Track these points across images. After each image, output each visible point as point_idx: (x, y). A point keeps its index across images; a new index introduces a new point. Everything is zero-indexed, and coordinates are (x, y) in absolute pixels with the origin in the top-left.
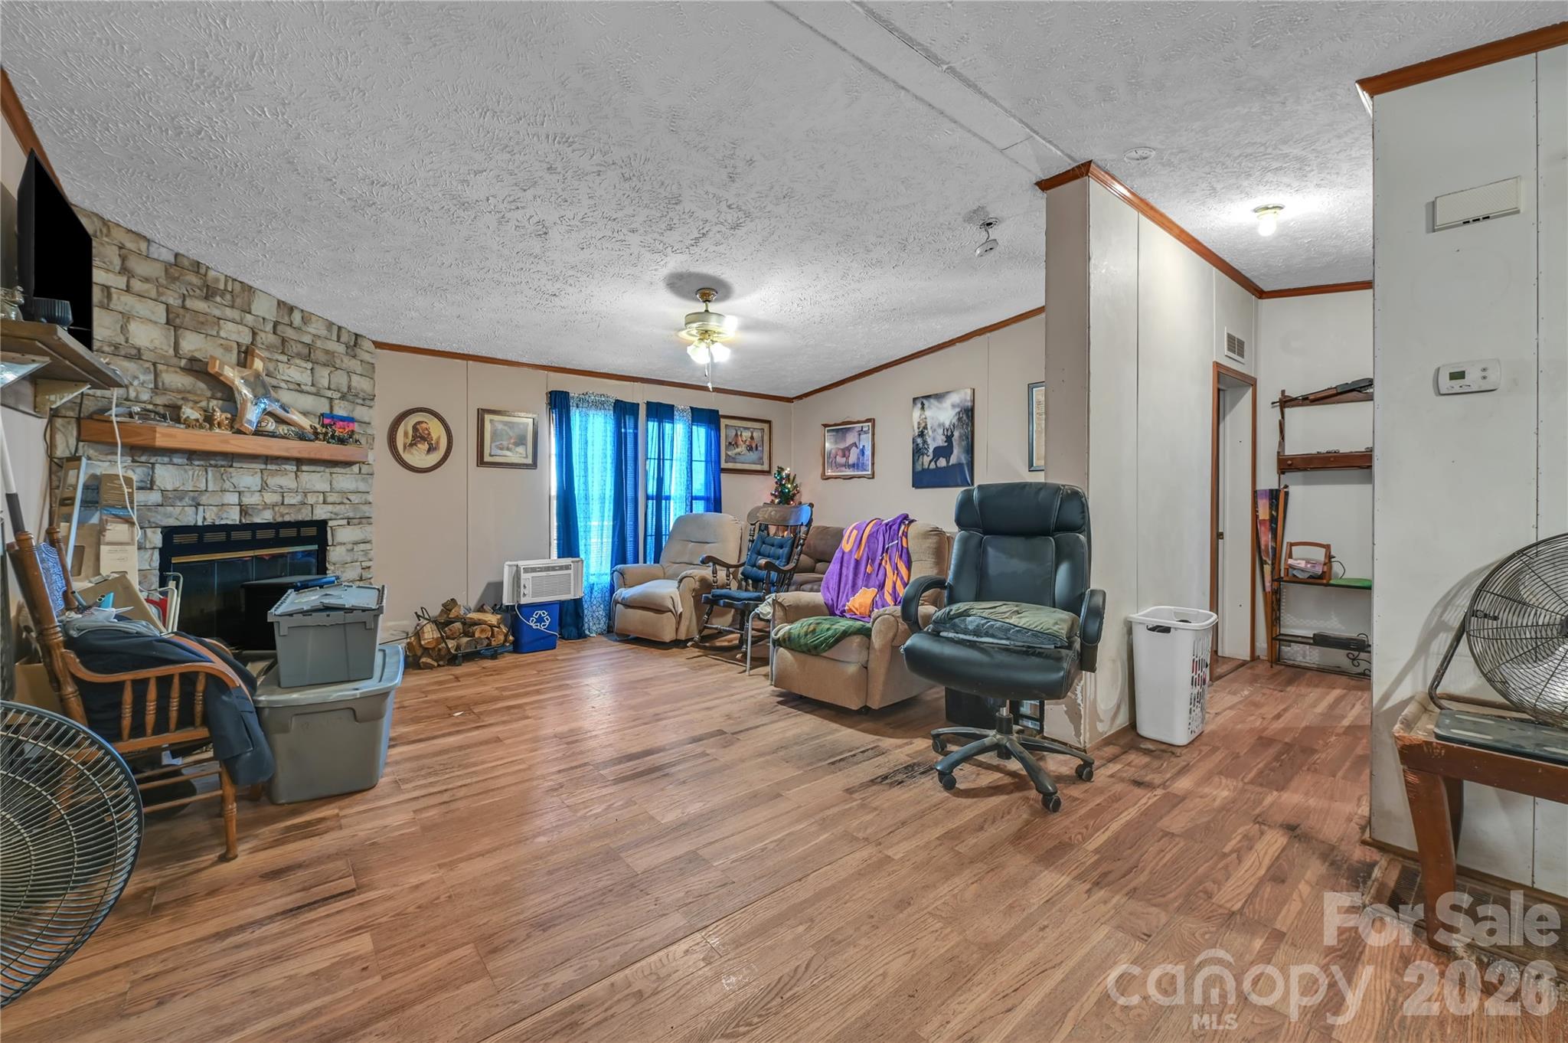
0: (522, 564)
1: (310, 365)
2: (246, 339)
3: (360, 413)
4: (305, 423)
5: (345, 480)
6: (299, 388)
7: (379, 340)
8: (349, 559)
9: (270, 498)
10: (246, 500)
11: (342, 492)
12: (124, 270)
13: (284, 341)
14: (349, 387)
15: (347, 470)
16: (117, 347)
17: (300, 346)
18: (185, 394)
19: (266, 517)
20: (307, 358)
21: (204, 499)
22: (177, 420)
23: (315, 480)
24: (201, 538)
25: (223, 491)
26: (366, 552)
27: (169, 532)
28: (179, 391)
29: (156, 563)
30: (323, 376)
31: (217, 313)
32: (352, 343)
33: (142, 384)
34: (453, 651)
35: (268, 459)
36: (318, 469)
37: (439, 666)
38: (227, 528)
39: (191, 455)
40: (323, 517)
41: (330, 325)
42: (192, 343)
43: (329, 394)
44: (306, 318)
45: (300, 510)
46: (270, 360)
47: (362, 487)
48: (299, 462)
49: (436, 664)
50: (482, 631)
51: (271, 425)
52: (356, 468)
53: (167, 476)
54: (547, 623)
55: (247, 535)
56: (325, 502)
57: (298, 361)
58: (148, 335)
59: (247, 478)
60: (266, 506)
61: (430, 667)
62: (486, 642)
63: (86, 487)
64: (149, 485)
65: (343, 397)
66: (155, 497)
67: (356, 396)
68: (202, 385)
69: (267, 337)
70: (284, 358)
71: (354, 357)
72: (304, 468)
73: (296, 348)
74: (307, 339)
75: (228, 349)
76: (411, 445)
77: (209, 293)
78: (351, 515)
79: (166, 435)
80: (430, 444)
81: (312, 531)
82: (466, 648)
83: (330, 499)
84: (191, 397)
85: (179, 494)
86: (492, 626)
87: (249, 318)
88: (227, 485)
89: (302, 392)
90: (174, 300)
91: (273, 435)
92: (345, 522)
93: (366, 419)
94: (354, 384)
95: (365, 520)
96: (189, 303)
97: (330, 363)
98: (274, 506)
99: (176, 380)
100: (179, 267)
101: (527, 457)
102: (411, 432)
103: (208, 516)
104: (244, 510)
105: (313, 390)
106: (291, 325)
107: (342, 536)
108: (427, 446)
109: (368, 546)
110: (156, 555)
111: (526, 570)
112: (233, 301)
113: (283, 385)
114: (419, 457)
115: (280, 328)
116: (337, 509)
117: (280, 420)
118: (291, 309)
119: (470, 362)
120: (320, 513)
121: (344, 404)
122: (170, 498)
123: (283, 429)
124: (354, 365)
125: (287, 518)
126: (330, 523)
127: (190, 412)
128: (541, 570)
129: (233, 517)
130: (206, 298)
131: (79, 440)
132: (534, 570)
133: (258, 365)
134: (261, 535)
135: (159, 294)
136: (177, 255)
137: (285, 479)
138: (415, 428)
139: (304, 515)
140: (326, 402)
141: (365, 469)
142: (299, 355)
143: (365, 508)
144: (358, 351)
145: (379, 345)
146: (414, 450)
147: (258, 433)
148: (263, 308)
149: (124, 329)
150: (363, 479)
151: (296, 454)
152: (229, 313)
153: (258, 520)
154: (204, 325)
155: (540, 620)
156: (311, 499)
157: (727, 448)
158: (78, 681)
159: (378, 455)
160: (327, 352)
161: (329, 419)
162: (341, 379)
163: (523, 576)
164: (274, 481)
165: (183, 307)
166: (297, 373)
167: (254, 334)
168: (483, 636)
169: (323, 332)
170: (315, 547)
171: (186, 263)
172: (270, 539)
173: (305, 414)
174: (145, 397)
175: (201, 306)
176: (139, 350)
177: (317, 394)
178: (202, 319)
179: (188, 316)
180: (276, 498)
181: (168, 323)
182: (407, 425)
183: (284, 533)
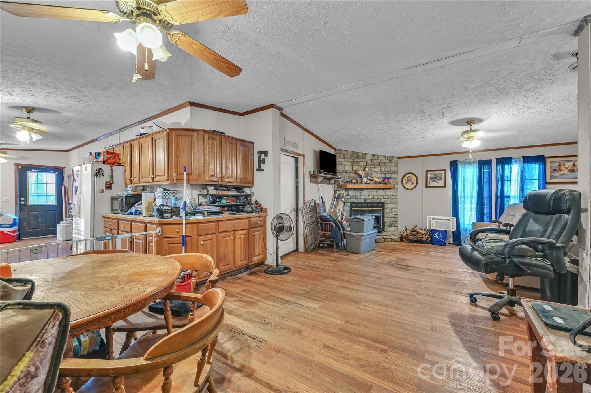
0: (432, 217)
1: (380, 167)
2: (365, 164)
3: (394, 176)
4: (378, 180)
5: (389, 193)
6: (377, 173)
7: (399, 157)
8: (390, 212)
9: (371, 197)
10: (366, 197)
11: (388, 196)
12: (344, 158)
13: (373, 163)
14: (390, 170)
15: (390, 190)
16: (343, 171)
17: (377, 163)
18: (354, 178)
19: (370, 201)
20: (379, 165)
21: (357, 197)
22: (352, 182)
23: (381, 193)
24: (357, 205)
25: (361, 196)
26: (395, 211)
27: (351, 203)
28: (353, 177)
29: (349, 209)
30: (383, 169)
31: (359, 161)
32: (391, 159)
33: (347, 177)
34: (411, 239)
35: (370, 189)
36: (382, 190)
37: (407, 242)
38: (362, 203)
39: (355, 189)
40: (384, 201)
41: (385, 156)
42: (355, 168)
43: (385, 173)
44: (378, 156)
45: (377, 200)
46: (370, 168)
47: (394, 194)
48: (377, 189)
49: (406, 241)
50: (420, 235)
51: (369, 182)
52: (392, 190)
53: (351, 193)
54: (441, 237)
55: (366, 205)
56: (384, 198)
57: (377, 167)
58: (348, 168)
59: (366, 193)
60: (370, 199)
61: (405, 242)
62: (420, 239)
63: (338, 195)
64: (348, 195)
65: (389, 173)
66: (349, 197)
67: (392, 172)
68: (357, 175)
69: (370, 163)
70: (374, 167)
71: (392, 162)
72: (378, 190)
73: (376, 164)
74: (379, 161)
75: (361, 167)
76: (407, 183)
77: (358, 157)
78: (391, 201)
79: (349, 186)
80: (412, 182)
81: (381, 205)
82: (415, 239)
83: (385, 197)
84: (355, 178)
85: (353, 196)
86: (423, 234)
87: (366, 160)
88: (362, 194)
89: (378, 173)
90: (352, 160)
91: (369, 184)
92: (389, 203)
93: (396, 177)
94: (391, 169)
95: (396, 202)
96: (354, 160)
97: (385, 165)
98: (372, 199)
99: (352, 175)
100: (353, 153)
101: (442, 184)
102: (407, 179)
103: (358, 201)
104: (365, 200)
105: (381, 172)
106: (375, 159)
107: (389, 206)
108: (411, 183)
109: (396, 209)
110: (349, 207)
111: (433, 219)
112: (362, 158)
113: (373, 172)
114: (409, 186)
115: (372, 160)
116: (387, 200)
117: (372, 180)
118: (375, 155)
119: (423, 157)
120: (383, 200)
121: (388, 174)
122: (352, 197)
123: (372, 182)
124: (392, 164)
125: (374, 201)
126: (385, 203)
127: (354, 181)
128: (438, 219)
129: (363, 201)
130: (358, 158)
131: (338, 187)
132: (436, 219)
133: (367, 169)
134: (369, 205)
135: (349, 160)
136: (352, 152)
137: (374, 193)
138: (408, 178)
139: (379, 201)
140: (384, 174)
141: (395, 190)
142: (377, 165)
143: (395, 199)
144: (393, 161)
145: (398, 158)
146: (408, 184)
147: (366, 183)
148: (369, 157)
149: (344, 168)
150: (394, 192)
151: (376, 187)
152: (362, 160)
153: (368, 202)
154: (358, 163)
155: (439, 235)
156: (380, 197)
157: (551, 172)
158: (320, 222)
159: (399, 186)
160: (384, 163)
161: (384, 179)
162: (388, 169)
163: (432, 221)
164: (371, 193)
165: (354, 161)
166: (377, 169)
167: (367, 163)
168: (420, 237)
169: (383, 159)
170: (381, 208)
171: (354, 153)
172: (370, 206)
173: (378, 178)
174: (347, 179)
175: (356, 160)
176: (346, 171)
177: (382, 173)
178: (357, 162)
179: (354, 163)
180: (372, 197)
181: (351, 165)
182: (406, 178)
183: (374, 205)
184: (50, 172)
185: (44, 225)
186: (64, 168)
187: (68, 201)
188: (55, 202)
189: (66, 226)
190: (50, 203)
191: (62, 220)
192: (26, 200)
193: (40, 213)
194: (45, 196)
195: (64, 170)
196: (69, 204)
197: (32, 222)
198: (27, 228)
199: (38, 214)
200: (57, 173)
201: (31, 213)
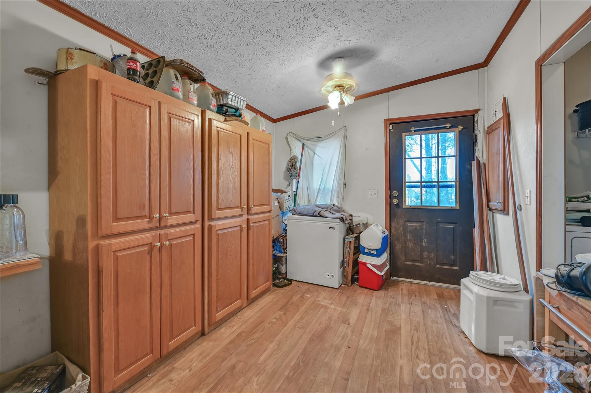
184: (445, 128)
185: (433, 255)
186: (477, 111)
187: (488, 200)
188: (456, 202)
189: (488, 298)
190: (444, 204)
191: (473, 268)
192: (401, 196)
193: (424, 227)
194: (434, 187)
195: (476, 119)
196: (490, 210)
197: (411, 245)
198: (403, 258)
199: (421, 228)
200: (460, 128)
201: (409, 224)
